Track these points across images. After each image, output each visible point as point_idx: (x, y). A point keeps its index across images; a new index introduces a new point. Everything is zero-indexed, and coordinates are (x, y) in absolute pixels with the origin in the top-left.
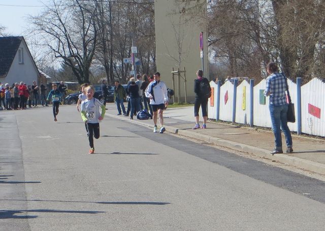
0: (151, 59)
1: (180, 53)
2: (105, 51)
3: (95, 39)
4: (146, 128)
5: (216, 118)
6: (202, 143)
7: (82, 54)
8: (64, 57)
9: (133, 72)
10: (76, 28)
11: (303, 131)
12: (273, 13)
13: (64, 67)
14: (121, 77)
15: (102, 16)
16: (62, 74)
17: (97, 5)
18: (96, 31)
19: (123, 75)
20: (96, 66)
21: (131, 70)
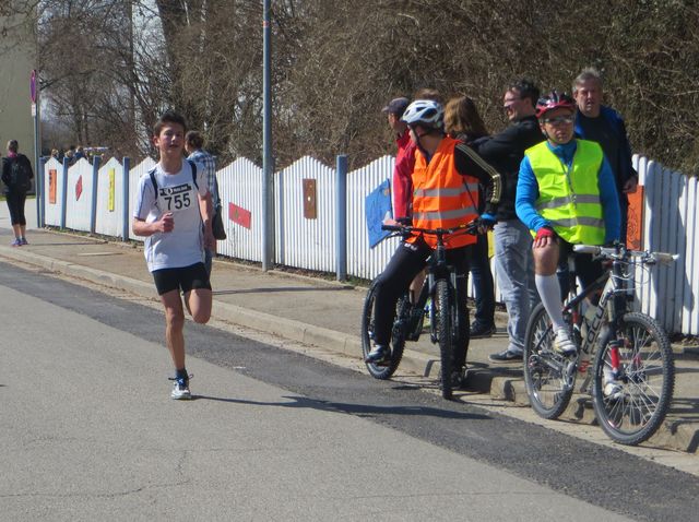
6: (40, 272)
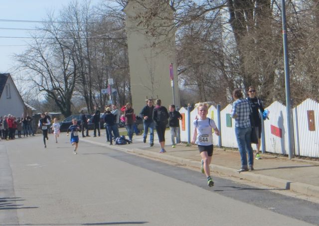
0: (127, 89)
1: (152, 83)
2: (84, 83)
3: (74, 73)
4: (124, 153)
5: (187, 141)
6: (176, 165)
7: (63, 87)
8: (47, 91)
9: (110, 102)
10: (57, 64)
11: (267, 150)
12: (234, 44)
13: (48, 99)
14: (100, 107)
15: (80, 52)
16: (46, 106)
17: (76, 42)
18: (75, 66)
19: (101, 104)
20: (77, 97)
21: (108, 99)
